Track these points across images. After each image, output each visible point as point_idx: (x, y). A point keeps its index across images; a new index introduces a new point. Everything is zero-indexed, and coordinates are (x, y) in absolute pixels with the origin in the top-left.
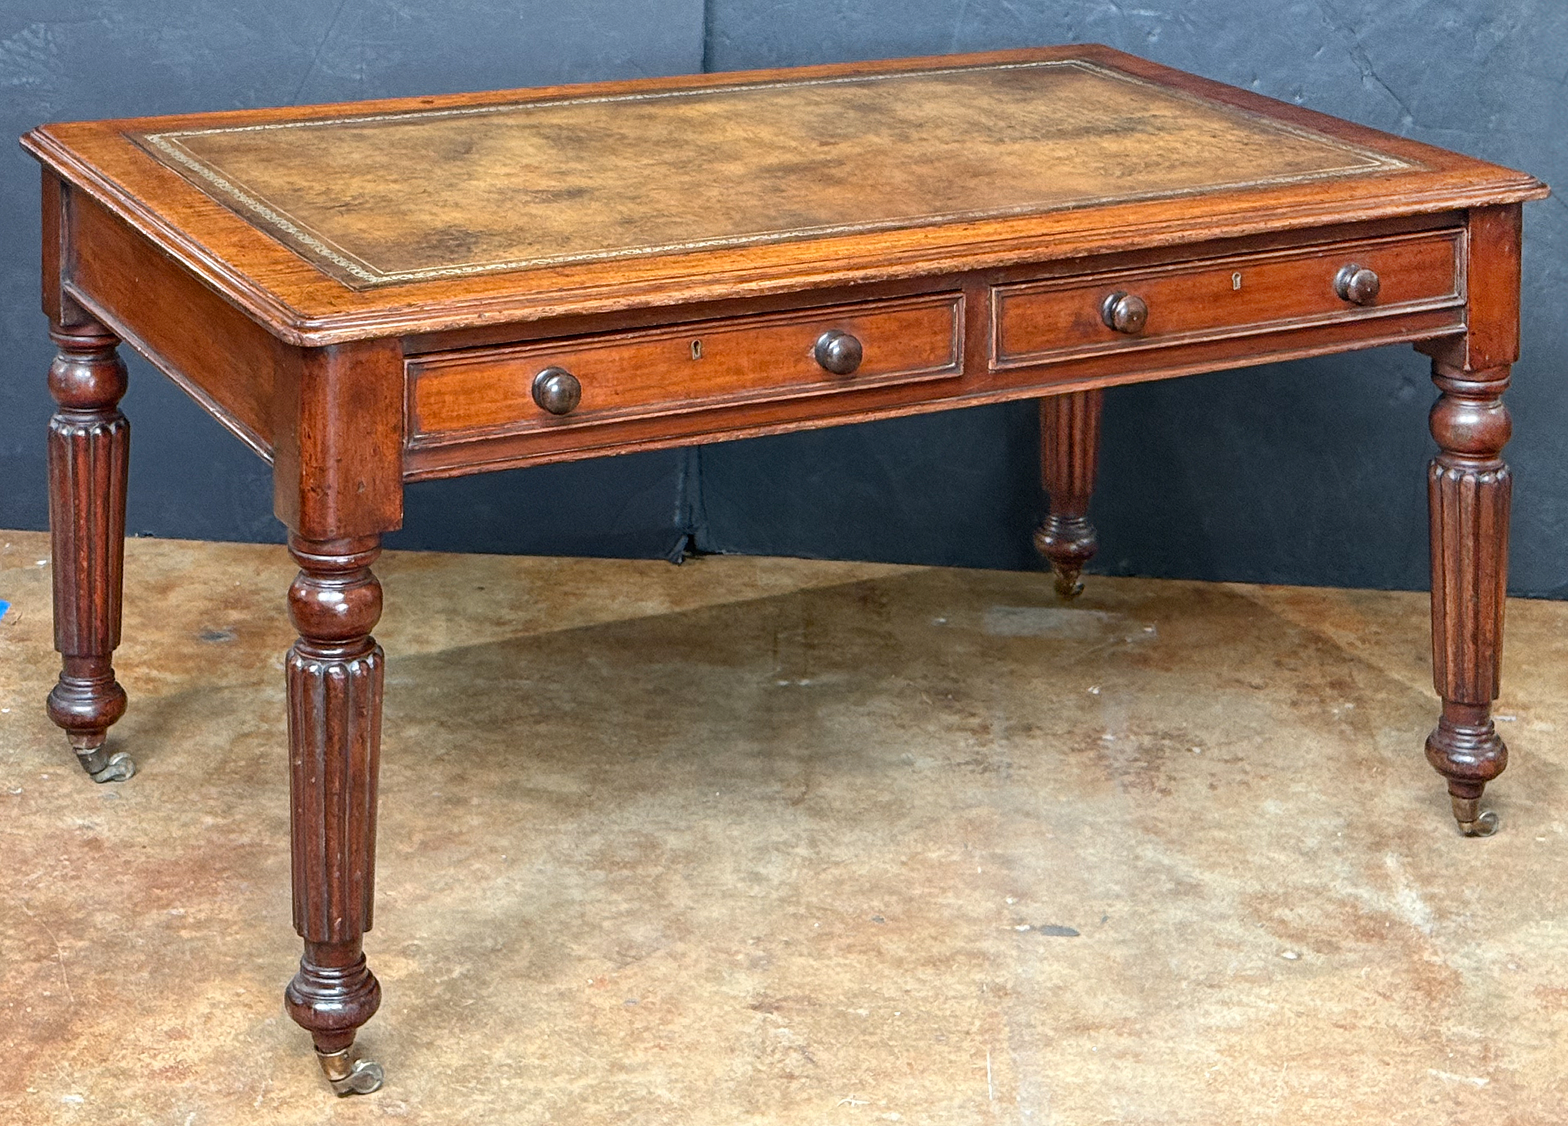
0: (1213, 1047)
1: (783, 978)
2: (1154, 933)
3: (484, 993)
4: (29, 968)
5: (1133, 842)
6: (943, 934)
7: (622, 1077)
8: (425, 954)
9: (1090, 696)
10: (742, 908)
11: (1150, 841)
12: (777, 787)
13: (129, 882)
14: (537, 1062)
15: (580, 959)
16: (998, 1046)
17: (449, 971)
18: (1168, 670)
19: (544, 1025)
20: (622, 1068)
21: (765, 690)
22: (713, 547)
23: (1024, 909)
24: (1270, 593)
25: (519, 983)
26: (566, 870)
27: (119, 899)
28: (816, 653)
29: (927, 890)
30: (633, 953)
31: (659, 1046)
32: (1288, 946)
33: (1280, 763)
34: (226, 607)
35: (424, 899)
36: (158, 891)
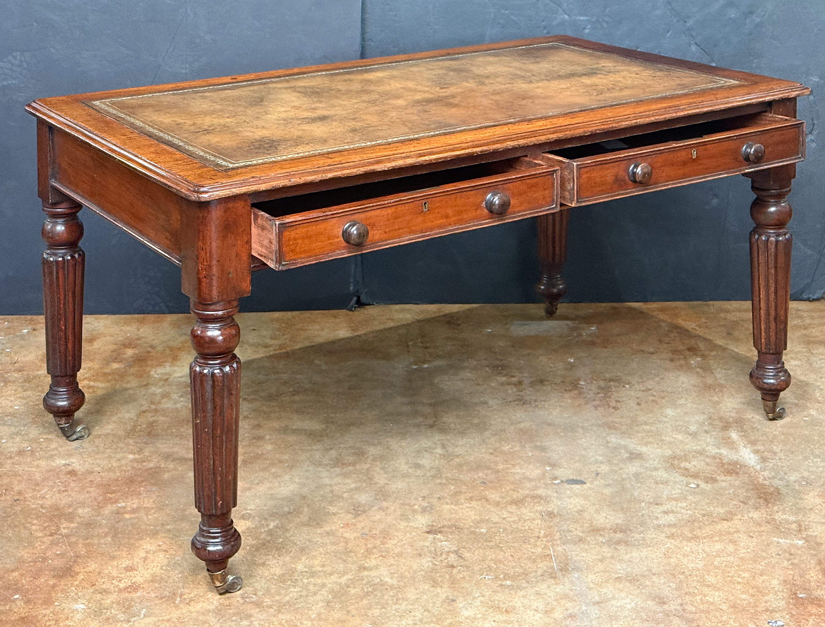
0: (664, 535)
1: (440, 516)
2: (623, 480)
3: (288, 535)
4: (47, 540)
5: (604, 435)
6: (518, 488)
7: (366, 573)
8: (254, 517)
9: (570, 363)
10: (413, 482)
11: (613, 434)
12: (420, 419)
13: (94, 492)
14: (320, 569)
15: (335, 514)
16: (555, 543)
17: (268, 525)
18: (606, 347)
19: (321, 549)
20: (365, 568)
21: (407, 371)
22: (370, 301)
23: (555, 472)
24: (649, 306)
25: (305, 529)
26: (320, 469)
27: (89, 500)
28: (429, 350)
29: (505, 466)
30: (361, 509)
31: (382, 556)
32: (691, 481)
33: (669, 390)
34: (125, 347)
35: (249, 489)
36: (110, 495)
